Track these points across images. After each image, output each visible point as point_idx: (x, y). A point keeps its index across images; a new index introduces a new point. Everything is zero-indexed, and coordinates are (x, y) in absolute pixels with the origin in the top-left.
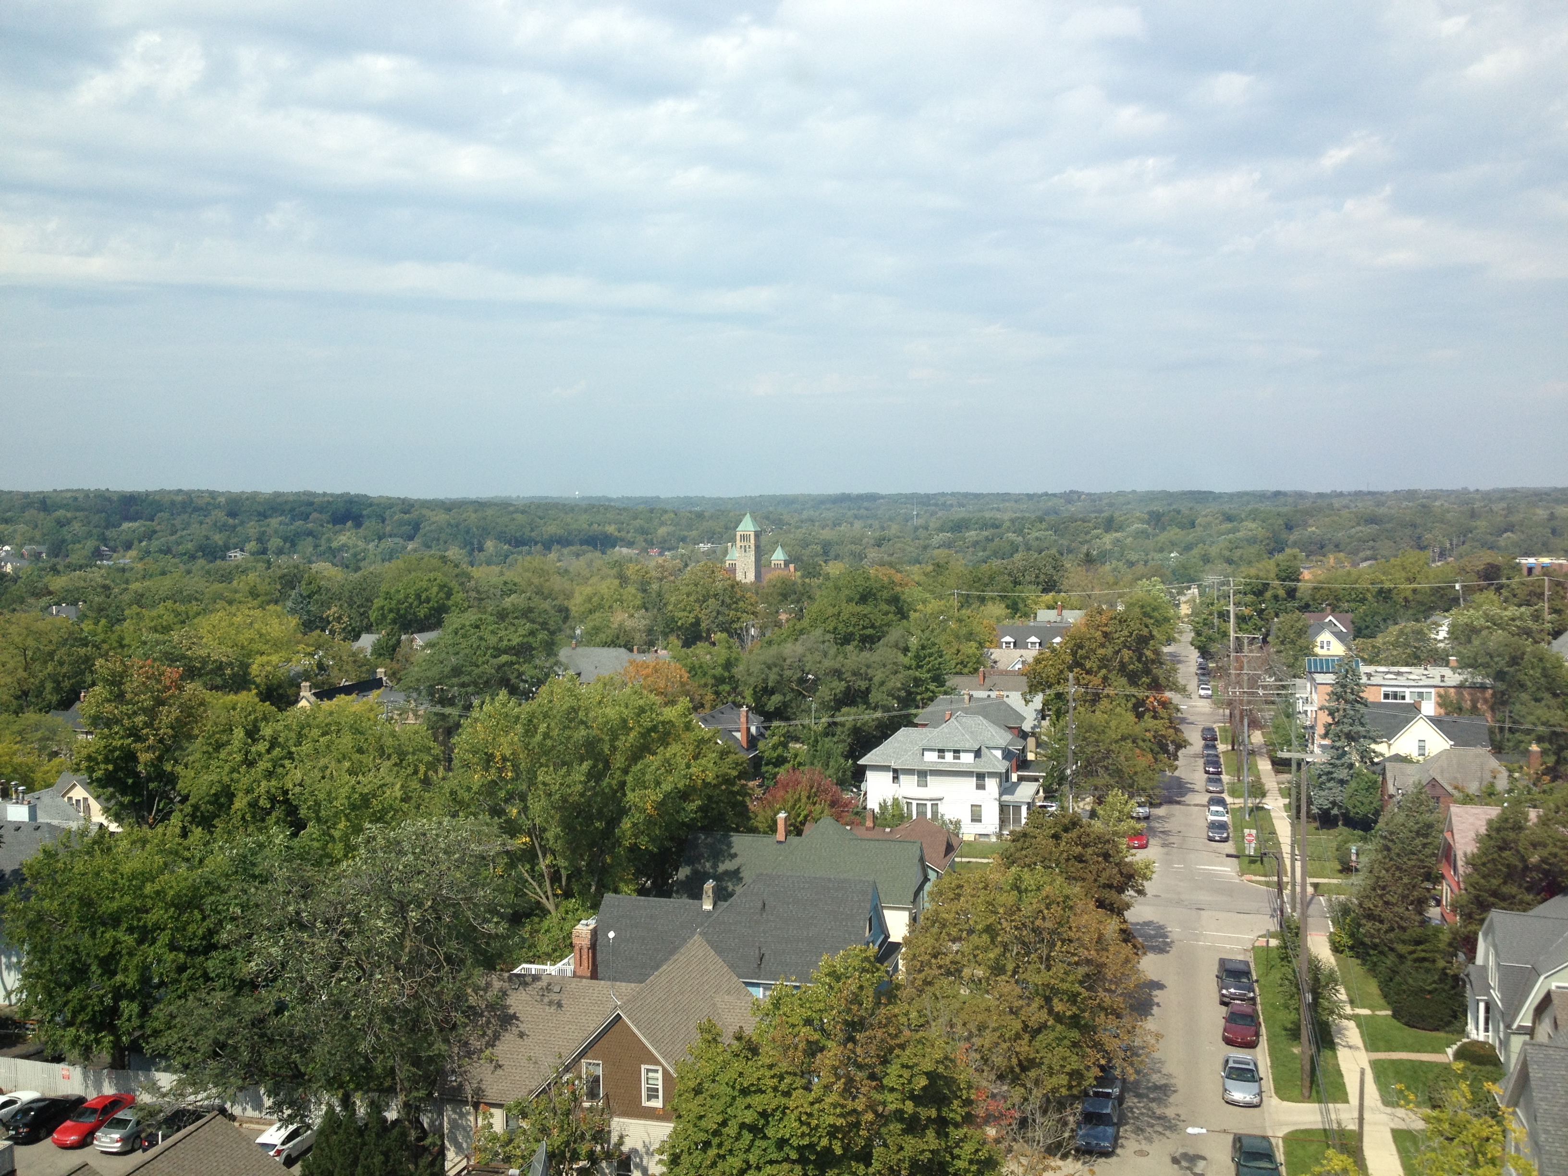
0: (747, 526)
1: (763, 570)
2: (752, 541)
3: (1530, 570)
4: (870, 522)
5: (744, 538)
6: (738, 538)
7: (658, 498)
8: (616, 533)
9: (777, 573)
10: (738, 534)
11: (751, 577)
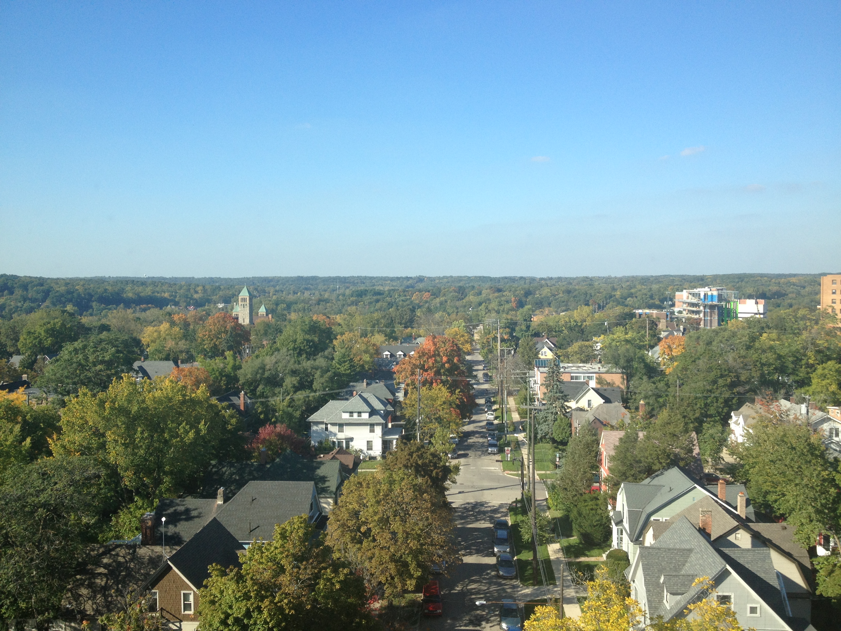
0: (244, 294)
1: (254, 318)
2: (248, 301)
3: (640, 315)
4: (313, 291)
5: (243, 300)
6: (240, 300)
7: (193, 278)
8: (169, 298)
9: (262, 319)
10: (240, 298)
11: (247, 321)
